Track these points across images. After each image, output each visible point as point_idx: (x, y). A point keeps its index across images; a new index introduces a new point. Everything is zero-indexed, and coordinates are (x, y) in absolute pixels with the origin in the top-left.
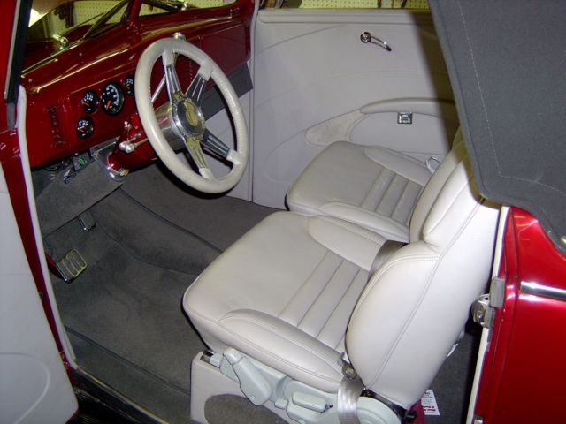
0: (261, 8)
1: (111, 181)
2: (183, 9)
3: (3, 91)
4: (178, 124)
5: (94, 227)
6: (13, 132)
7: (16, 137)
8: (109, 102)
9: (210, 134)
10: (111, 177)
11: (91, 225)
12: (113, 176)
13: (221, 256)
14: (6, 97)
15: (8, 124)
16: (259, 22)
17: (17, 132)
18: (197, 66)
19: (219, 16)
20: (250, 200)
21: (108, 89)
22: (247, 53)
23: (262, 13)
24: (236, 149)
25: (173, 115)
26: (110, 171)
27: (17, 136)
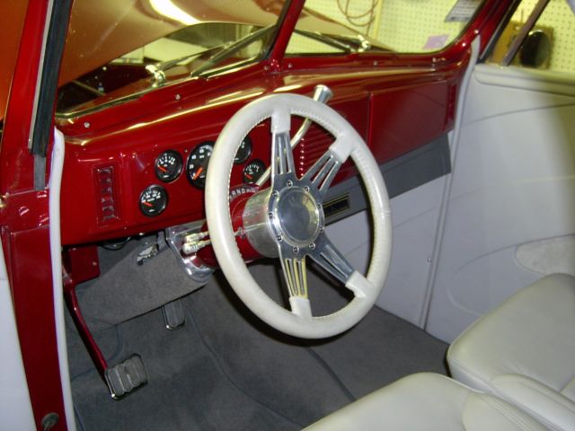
0: (480, 61)
1: (186, 278)
2: (361, 50)
3: (27, 138)
4: (275, 222)
5: (182, 325)
6: (43, 193)
7: (46, 201)
8: (201, 169)
9: (329, 243)
10: (187, 273)
11: (177, 322)
12: (190, 272)
13: (354, 405)
14: (30, 146)
15: (35, 183)
16: (473, 80)
17: (48, 194)
18: (331, 138)
19: (414, 66)
20: (422, 327)
21: (202, 151)
22: (446, 122)
23: (480, 68)
24: (366, 275)
25: (271, 208)
26: (187, 265)
27: (47, 199)
